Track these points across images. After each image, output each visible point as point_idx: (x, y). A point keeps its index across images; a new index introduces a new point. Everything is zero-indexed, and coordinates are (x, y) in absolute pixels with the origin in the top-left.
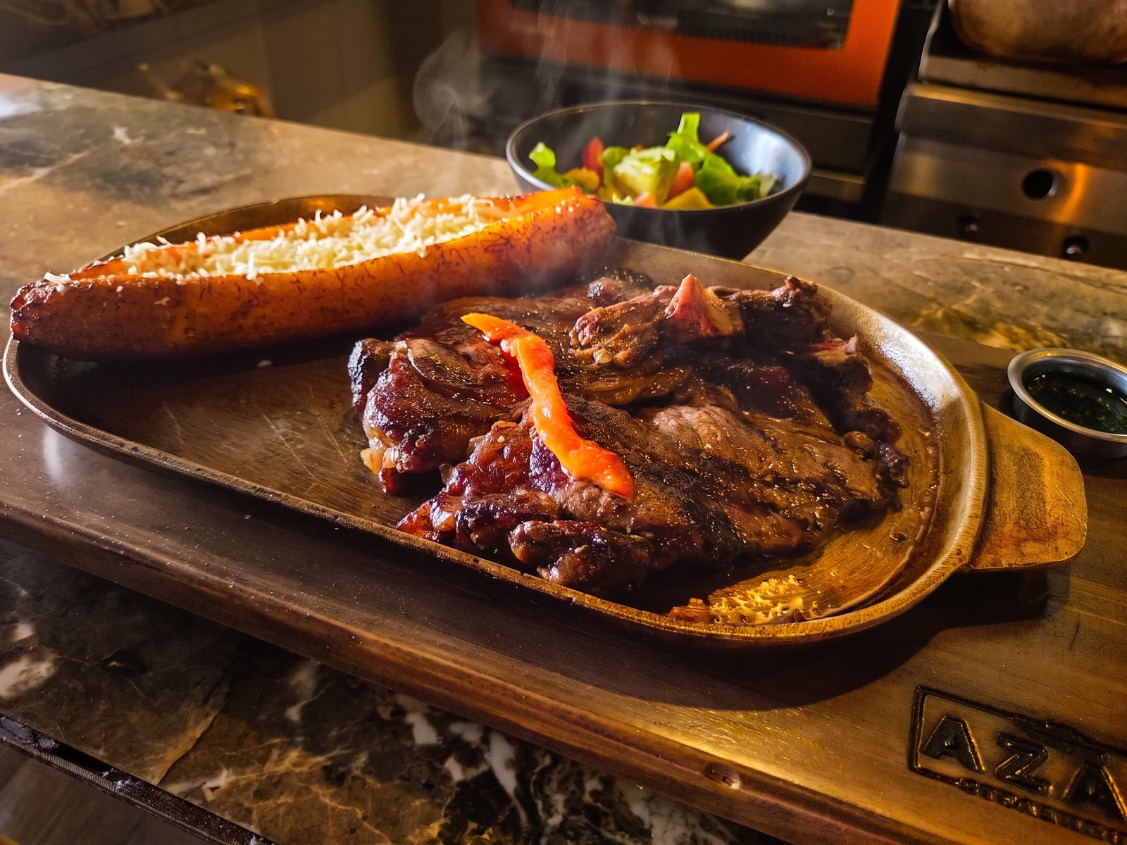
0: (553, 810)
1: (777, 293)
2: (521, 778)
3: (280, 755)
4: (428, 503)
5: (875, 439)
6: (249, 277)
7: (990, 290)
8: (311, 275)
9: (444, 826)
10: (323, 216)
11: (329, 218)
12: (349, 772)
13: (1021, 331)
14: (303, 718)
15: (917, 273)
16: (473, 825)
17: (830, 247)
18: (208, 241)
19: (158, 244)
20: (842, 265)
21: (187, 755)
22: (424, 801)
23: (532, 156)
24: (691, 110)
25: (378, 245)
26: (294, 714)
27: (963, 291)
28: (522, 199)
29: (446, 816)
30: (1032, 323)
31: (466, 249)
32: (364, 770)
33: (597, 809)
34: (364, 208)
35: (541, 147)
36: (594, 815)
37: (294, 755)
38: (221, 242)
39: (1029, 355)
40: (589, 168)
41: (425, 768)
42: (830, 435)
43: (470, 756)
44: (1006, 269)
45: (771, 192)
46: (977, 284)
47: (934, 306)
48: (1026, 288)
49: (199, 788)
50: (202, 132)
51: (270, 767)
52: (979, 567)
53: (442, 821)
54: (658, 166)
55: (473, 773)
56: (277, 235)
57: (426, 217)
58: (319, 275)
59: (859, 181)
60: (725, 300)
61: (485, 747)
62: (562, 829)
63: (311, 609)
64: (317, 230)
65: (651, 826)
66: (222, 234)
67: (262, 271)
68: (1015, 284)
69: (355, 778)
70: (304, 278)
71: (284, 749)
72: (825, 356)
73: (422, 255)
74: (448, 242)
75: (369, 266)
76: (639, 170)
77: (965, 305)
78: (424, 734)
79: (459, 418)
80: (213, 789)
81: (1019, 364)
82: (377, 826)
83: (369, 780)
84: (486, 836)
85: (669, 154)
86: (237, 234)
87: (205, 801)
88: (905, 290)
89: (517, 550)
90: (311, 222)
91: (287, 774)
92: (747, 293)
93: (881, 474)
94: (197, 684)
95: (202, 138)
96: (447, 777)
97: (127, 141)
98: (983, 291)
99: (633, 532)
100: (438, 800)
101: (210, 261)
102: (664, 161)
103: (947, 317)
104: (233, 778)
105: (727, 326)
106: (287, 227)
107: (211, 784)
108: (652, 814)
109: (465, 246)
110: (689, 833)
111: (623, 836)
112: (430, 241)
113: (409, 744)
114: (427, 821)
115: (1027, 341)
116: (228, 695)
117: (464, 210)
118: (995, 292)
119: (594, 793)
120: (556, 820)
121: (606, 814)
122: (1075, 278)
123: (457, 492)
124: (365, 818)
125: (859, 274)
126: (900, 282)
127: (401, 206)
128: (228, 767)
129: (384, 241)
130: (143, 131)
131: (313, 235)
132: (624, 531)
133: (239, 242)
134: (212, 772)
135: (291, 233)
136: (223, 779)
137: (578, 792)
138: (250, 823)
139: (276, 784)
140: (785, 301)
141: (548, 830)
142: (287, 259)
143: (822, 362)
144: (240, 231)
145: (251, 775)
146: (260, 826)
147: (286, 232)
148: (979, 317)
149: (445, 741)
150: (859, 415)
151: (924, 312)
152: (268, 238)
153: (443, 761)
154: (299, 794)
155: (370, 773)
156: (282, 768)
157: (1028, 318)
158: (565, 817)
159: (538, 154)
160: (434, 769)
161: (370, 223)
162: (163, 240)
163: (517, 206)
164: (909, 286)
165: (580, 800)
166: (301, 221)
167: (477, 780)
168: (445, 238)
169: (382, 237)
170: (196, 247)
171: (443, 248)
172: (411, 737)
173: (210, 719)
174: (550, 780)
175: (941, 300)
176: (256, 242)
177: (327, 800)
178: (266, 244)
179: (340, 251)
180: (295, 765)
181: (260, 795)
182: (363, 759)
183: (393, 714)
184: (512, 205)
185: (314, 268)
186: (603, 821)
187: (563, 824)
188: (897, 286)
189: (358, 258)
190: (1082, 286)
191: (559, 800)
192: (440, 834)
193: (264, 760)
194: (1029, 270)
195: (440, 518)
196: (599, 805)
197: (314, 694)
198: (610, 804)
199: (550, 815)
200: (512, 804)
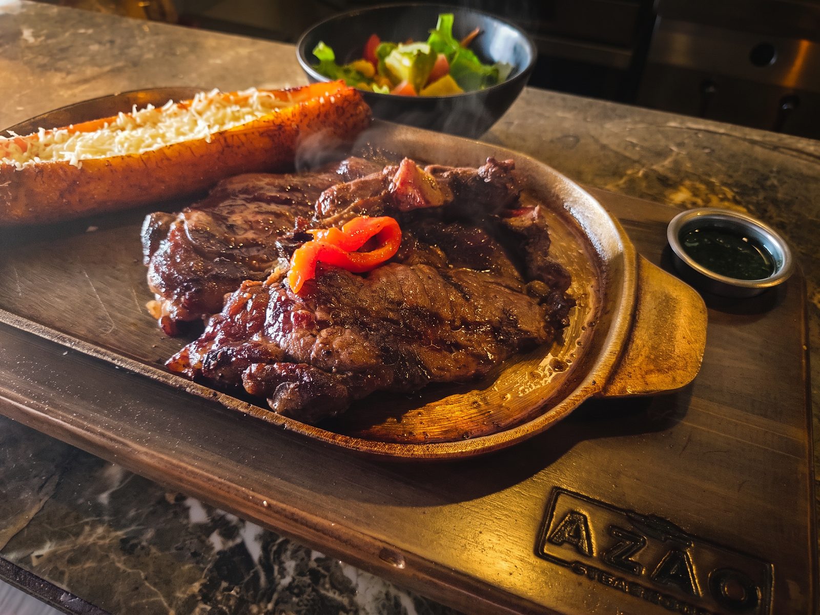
0: (285, 573)
1: (481, 171)
2: (265, 549)
3: (91, 530)
4: (188, 346)
5: (551, 287)
6: (71, 163)
7: (684, 152)
8: (120, 160)
9: (204, 585)
10: (138, 109)
11: (143, 111)
12: (140, 543)
13: (702, 187)
14: (110, 502)
15: (628, 139)
16: (224, 584)
17: (564, 119)
18: (47, 133)
19: (8, 136)
20: (571, 133)
21: (22, 531)
22: (191, 565)
23: (316, 52)
24: (447, 11)
25: (179, 133)
26: (104, 498)
27: (661, 154)
28: (299, 90)
29: (205, 578)
30: (713, 180)
31: (245, 135)
32: (150, 542)
33: (319, 571)
34: (171, 102)
35: (321, 46)
36: (316, 576)
37: (100, 530)
38: (57, 133)
39: (688, 214)
40: (368, 59)
41: (196, 541)
42: (515, 284)
43: (229, 532)
44: (700, 135)
45: (509, 77)
46: (674, 149)
47: (637, 165)
48: (713, 151)
49: (29, 556)
50: (90, 31)
51: (81, 540)
52: (608, 394)
53: (203, 581)
54: (414, 59)
55: (231, 544)
56: (102, 127)
57: (218, 108)
58: (127, 159)
59: (628, 53)
60: (436, 177)
61: (241, 525)
62: (290, 587)
63: (102, 427)
64: (134, 120)
65: (357, 585)
66: (59, 126)
67: (82, 157)
68: (704, 148)
69: (143, 548)
70: (114, 163)
71: (93, 526)
72: (514, 222)
73: (208, 141)
74: (231, 129)
75: (167, 152)
76: (400, 62)
77: (663, 166)
78: (198, 515)
79: (216, 278)
80: (38, 557)
81: (678, 221)
82: (155, 585)
83: (154, 550)
84: (233, 592)
85: (425, 48)
86: (71, 126)
87: (32, 567)
88: (616, 153)
89: (248, 385)
90: (129, 114)
91: (94, 544)
92: (459, 170)
93: (549, 318)
94: (35, 477)
95: (90, 37)
96: (210, 548)
97: (31, 40)
98: (678, 154)
99: (338, 372)
100: (202, 565)
101: (48, 149)
102: (420, 54)
103: (646, 176)
104: (53, 549)
105: (438, 198)
106: (109, 118)
107: (37, 553)
108: (358, 575)
109: (245, 132)
110: (384, 591)
111: (335, 593)
112: (216, 129)
113: (185, 522)
114: (191, 581)
115: (707, 195)
116: (58, 484)
117: (251, 101)
118: (688, 154)
119: (317, 560)
120: (286, 581)
121: (325, 576)
122: (753, 142)
123: (211, 338)
124: (146, 579)
125: (582, 141)
126: (614, 148)
127: (199, 101)
128: (51, 541)
129: (182, 130)
130: (45, 32)
131: (129, 126)
132: (330, 371)
133: (72, 132)
134: (39, 544)
135: (113, 124)
136: (47, 549)
137: (306, 559)
138: (62, 583)
139: (85, 552)
140: (487, 177)
141: (279, 588)
142: (106, 147)
143: (512, 226)
144: (73, 124)
145: (66, 546)
146: (68, 586)
147: (109, 124)
148: (670, 175)
149: (213, 520)
150: (539, 268)
151: (629, 172)
152: (94, 130)
153: (208, 535)
154: (100, 560)
155: (154, 544)
156: (91, 540)
157: (710, 176)
158: (294, 579)
159: (320, 51)
160: (203, 542)
161: (176, 115)
162: (12, 133)
163: (293, 96)
164: (620, 150)
165: (307, 565)
166: (121, 114)
167: (232, 550)
168: (230, 126)
169: (182, 127)
170: (38, 138)
171: (227, 135)
172: (187, 517)
173: (42, 503)
174: (286, 550)
175: (644, 161)
176: (84, 133)
177: (119, 565)
178: (92, 134)
179: (147, 139)
180: (99, 538)
181: (72, 561)
182: (150, 534)
183: (177, 499)
184: (289, 96)
185: (123, 153)
186: (322, 581)
187: (290, 584)
188: (612, 150)
189: (158, 145)
190: (758, 149)
191: (290, 565)
192: (200, 591)
193: (77, 535)
194: (718, 136)
195: (196, 357)
196: (320, 569)
197: (121, 482)
198: (327, 569)
199: (283, 577)
200: (256, 568)
